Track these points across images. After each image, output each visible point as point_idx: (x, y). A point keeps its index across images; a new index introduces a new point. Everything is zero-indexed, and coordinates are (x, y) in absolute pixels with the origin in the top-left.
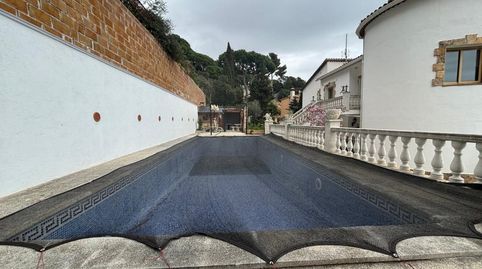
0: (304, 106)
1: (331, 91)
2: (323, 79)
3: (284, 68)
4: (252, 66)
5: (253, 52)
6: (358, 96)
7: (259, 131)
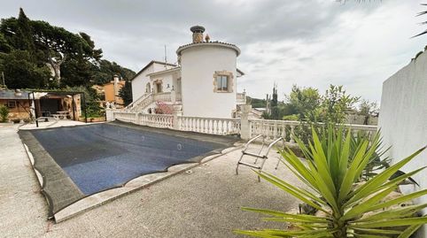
0: (134, 99)
1: (159, 86)
2: (152, 76)
3: (100, 51)
4: (59, 43)
5: (62, 29)
6: (179, 92)
7: (101, 119)
